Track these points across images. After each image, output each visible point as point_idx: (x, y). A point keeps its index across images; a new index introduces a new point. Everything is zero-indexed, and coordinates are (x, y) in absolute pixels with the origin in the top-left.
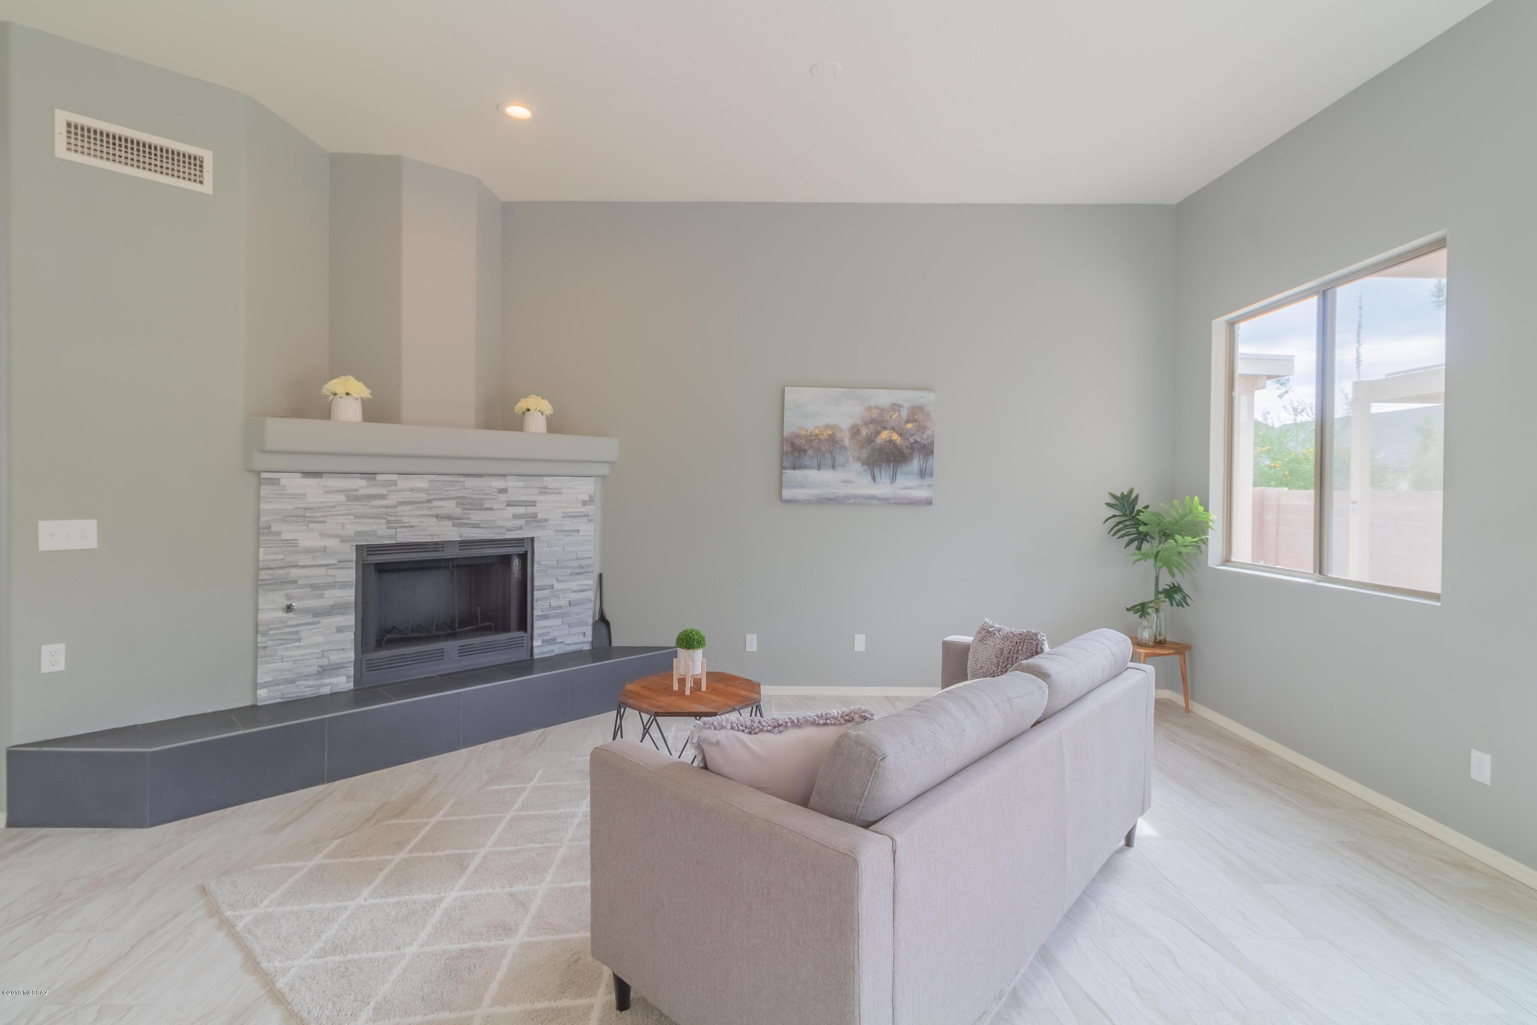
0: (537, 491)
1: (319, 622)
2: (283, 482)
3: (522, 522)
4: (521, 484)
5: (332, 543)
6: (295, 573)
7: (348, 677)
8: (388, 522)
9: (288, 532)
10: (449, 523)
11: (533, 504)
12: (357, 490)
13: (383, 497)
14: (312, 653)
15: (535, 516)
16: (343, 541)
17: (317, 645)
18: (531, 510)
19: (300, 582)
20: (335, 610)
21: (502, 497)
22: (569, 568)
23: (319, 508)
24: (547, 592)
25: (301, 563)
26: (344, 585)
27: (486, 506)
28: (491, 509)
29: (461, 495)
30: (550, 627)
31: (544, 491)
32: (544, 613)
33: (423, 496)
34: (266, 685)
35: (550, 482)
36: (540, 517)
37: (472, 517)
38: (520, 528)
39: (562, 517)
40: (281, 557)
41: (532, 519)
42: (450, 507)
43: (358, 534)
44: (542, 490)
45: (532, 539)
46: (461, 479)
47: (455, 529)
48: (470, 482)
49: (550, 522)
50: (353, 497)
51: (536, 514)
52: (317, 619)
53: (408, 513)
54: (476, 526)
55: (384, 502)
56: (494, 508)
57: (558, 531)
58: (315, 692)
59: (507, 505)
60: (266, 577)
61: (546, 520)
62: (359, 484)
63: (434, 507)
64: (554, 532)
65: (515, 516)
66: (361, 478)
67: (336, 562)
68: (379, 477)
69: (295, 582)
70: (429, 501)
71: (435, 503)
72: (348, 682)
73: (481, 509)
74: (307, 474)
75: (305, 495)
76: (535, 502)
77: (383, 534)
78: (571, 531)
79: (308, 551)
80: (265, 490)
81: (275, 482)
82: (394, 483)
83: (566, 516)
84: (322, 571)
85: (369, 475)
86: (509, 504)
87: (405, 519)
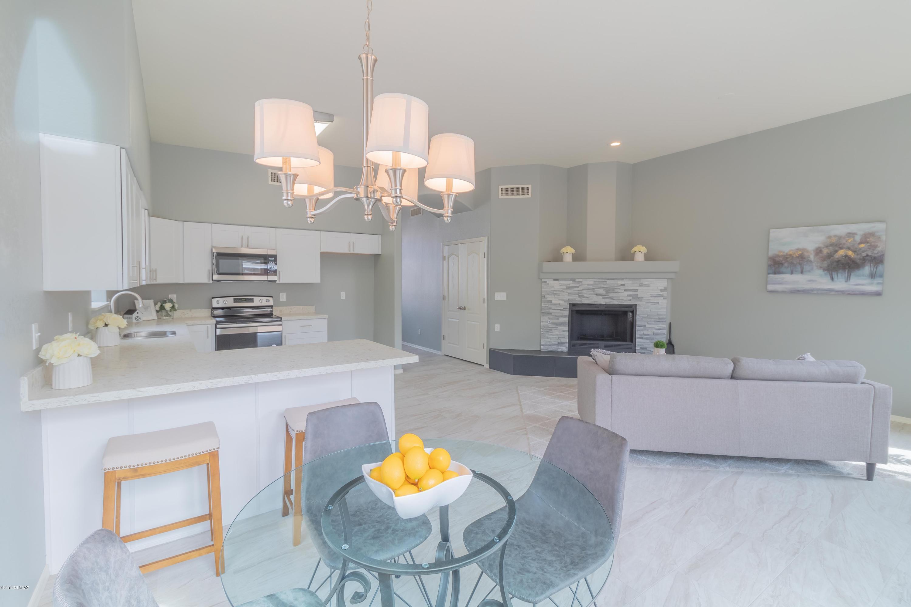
0: (638, 285)
1: (557, 328)
2: (548, 282)
3: (631, 298)
4: (631, 282)
5: (562, 302)
6: (551, 311)
7: (566, 347)
8: (579, 296)
9: (549, 298)
10: (601, 297)
11: (636, 290)
12: (569, 285)
13: (577, 287)
14: (556, 337)
15: (637, 295)
16: (565, 302)
17: (557, 335)
18: (635, 293)
19: (552, 314)
20: (562, 324)
21: (622, 288)
22: (654, 319)
23: (558, 290)
24: (642, 328)
25: (553, 308)
26: (565, 317)
27: (615, 291)
28: (618, 292)
29: (605, 287)
30: (644, 343)
31: (641, 285)
32: (641, 336)
33: (591, 287)
34: (543, 345)
35: (645, 282)
36: (639, 296)
37: (610, 295)
38: (630, 300)
39: (650, 296)
40: (547, 306)
41: (636, 297)
42: (601, 291)
43: (569, 299)
44: (640, 285)
45: (636, 305)
46: (606, 280)
47: (603, 299)
48: (609, 282)
49: (644, 298)
50: (568, 287)
51: (638, 295)
52: (557, 327)
53: (586, 293)
54: (612, 299)
55: (578, 289)
56: (619, 292)
57: (648, 302)
58: (556, 350)
59: (624, 291)
60: (543, 312)
61: (642, 297)
62: (570, 282)
63: (596, 291)
64: (646, 302)
65: (628, 296)
66: (571, 281)
67: (562, 308)
68: (577, 280)
69: (551, 314)
70: (593, 289)
71: (596, 290)
72: (566, 349)
73: (613, 292)
74: (555, 280)
75: (554, 286)
76: (637, 290)
77: (578, 300)
78: (654, 303)
79: (555, 304)
80: (543, 285)
81: (546, 282)
82: (581, 282)
83: (652, 296)
84: (559, 311)
85: (573, 280)
86: (625, 290)
87: (585, 295)
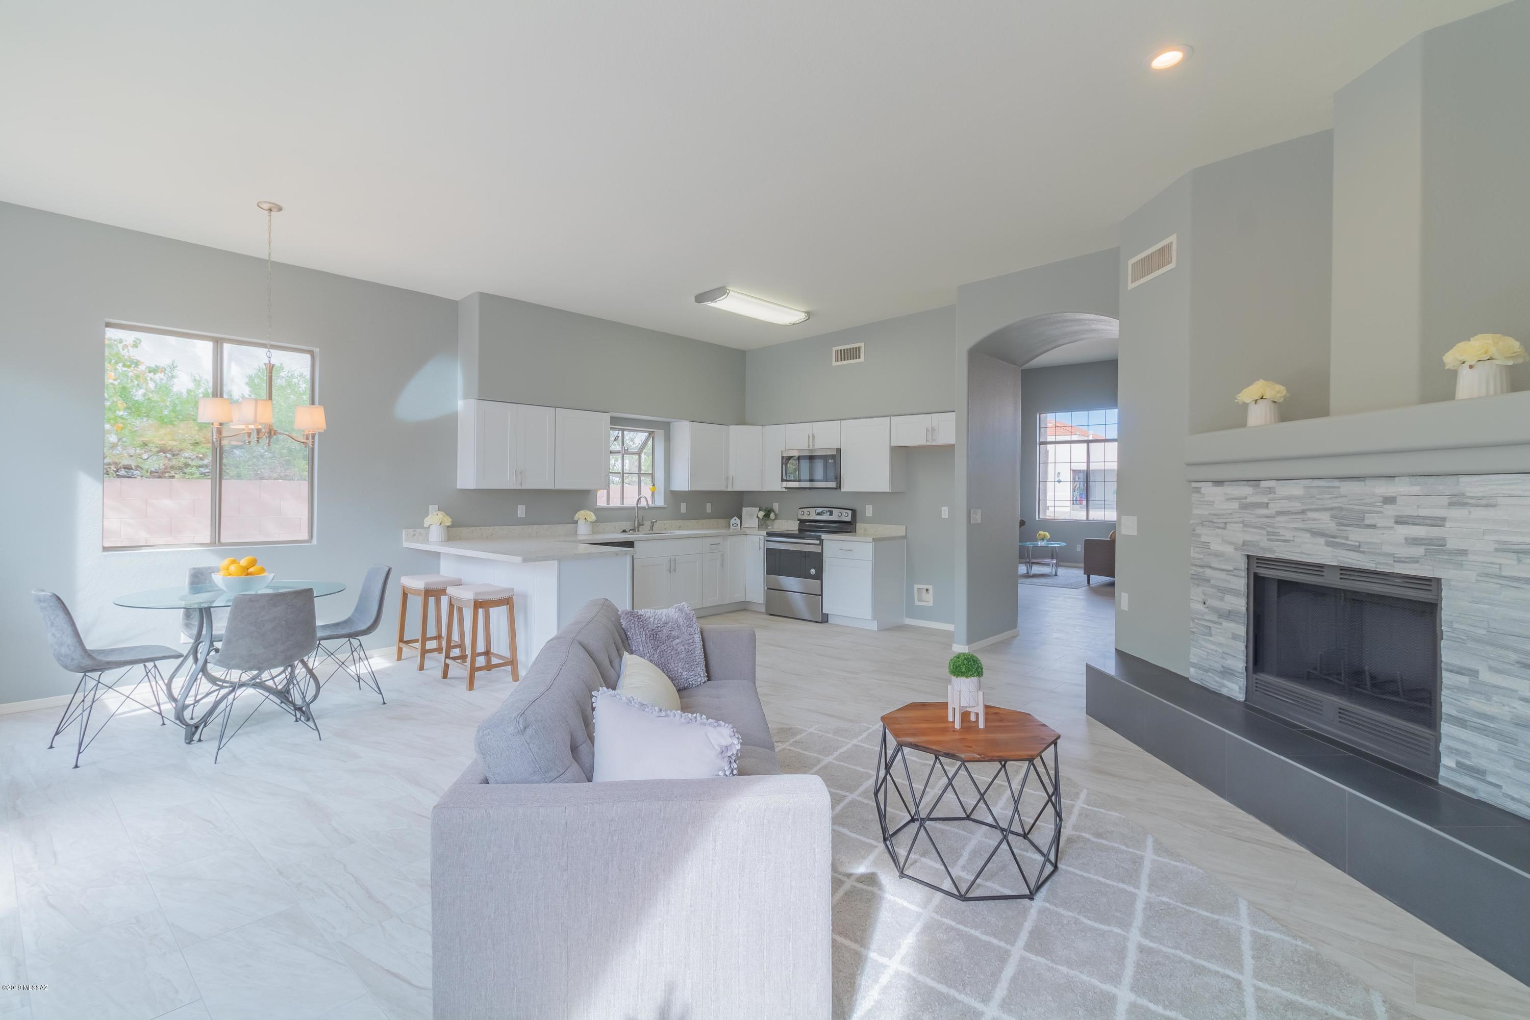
0: (1445, 501)
1: (1221, 624)
2: (1203, 490)
3: (1419, 551)
4: (1416, 489)
5: (1229, 549)
6: (1209, 573)
7: (1240, 688)
8: (1269, 533)
9: (1206, 535)
10: (1322, 540)
11: (1439, 522)
12: (1246, 498)
13: (1266, 506)
14: (1216, 651)
15: (1441, 543)
16: (1236, 549)
17: (1220, 645)
18: (1435, 532)
19: (1212, 582)
20: (1229, 615)
21: (1390, 510)
22: (1515, 650)
23: (1223, 515)
24: (1465, 680)
25: (1213, 565)
26: (1235, 593)
27: (1367, 522)
28: (1373, 526)
29: (1335, 505)
30: (1473, 745)
31: (1458, 501)
32: (1460, 715)
33: (1298, 506)
34: (1194, 665)
35: (1471, 486)
36: (1452, 545)
37: (1351, 537)
38: (1414, 560)
39: (1497, 550)
40: (1202, 556)
41: (1436, 546)
42: (1325, 520)
43: (1245, 543)
44: (1454, 499)
45: (1439, 580)
46: (1336, 483)
47: (1330, 549)
48: (1347, 488)
49: (1471, 557)
50: (1245, 507)
51: (1444, 539)
52: (1221, 620)
53: (1283, 525)
54: (1356, 549)
55: (1265, 512)
56: (1378, 525)
57: (1487, 575)
58: (1219, 689)
59: (1397, 522)
60: (1193, 572)
61: (1464, 553)
62: (1245, 491)
63: (1309, 519)
64: (1479, 575)
65: (1413, 541)
66: (1249, 486)
67: (1232, 568)
68: (1264, 484)
69: (1208, 581)
70: (1303, 512)
71: (1311, 515)
72: (1240, 693)
73: (1359, 526)
74: (1219, 483)
75: (1214, 502)
76: (1444, 519)
77: (1266, 547)
78: (1518, 579)
79: (1217, 555)
80: (1195, 497)
81: (1198, 491)
82: (1271, 490)
83: (1503, 548)
84: (1223, 575)
85: (1255, 482)
86: (1401, 521)
87: (1282, 532)
